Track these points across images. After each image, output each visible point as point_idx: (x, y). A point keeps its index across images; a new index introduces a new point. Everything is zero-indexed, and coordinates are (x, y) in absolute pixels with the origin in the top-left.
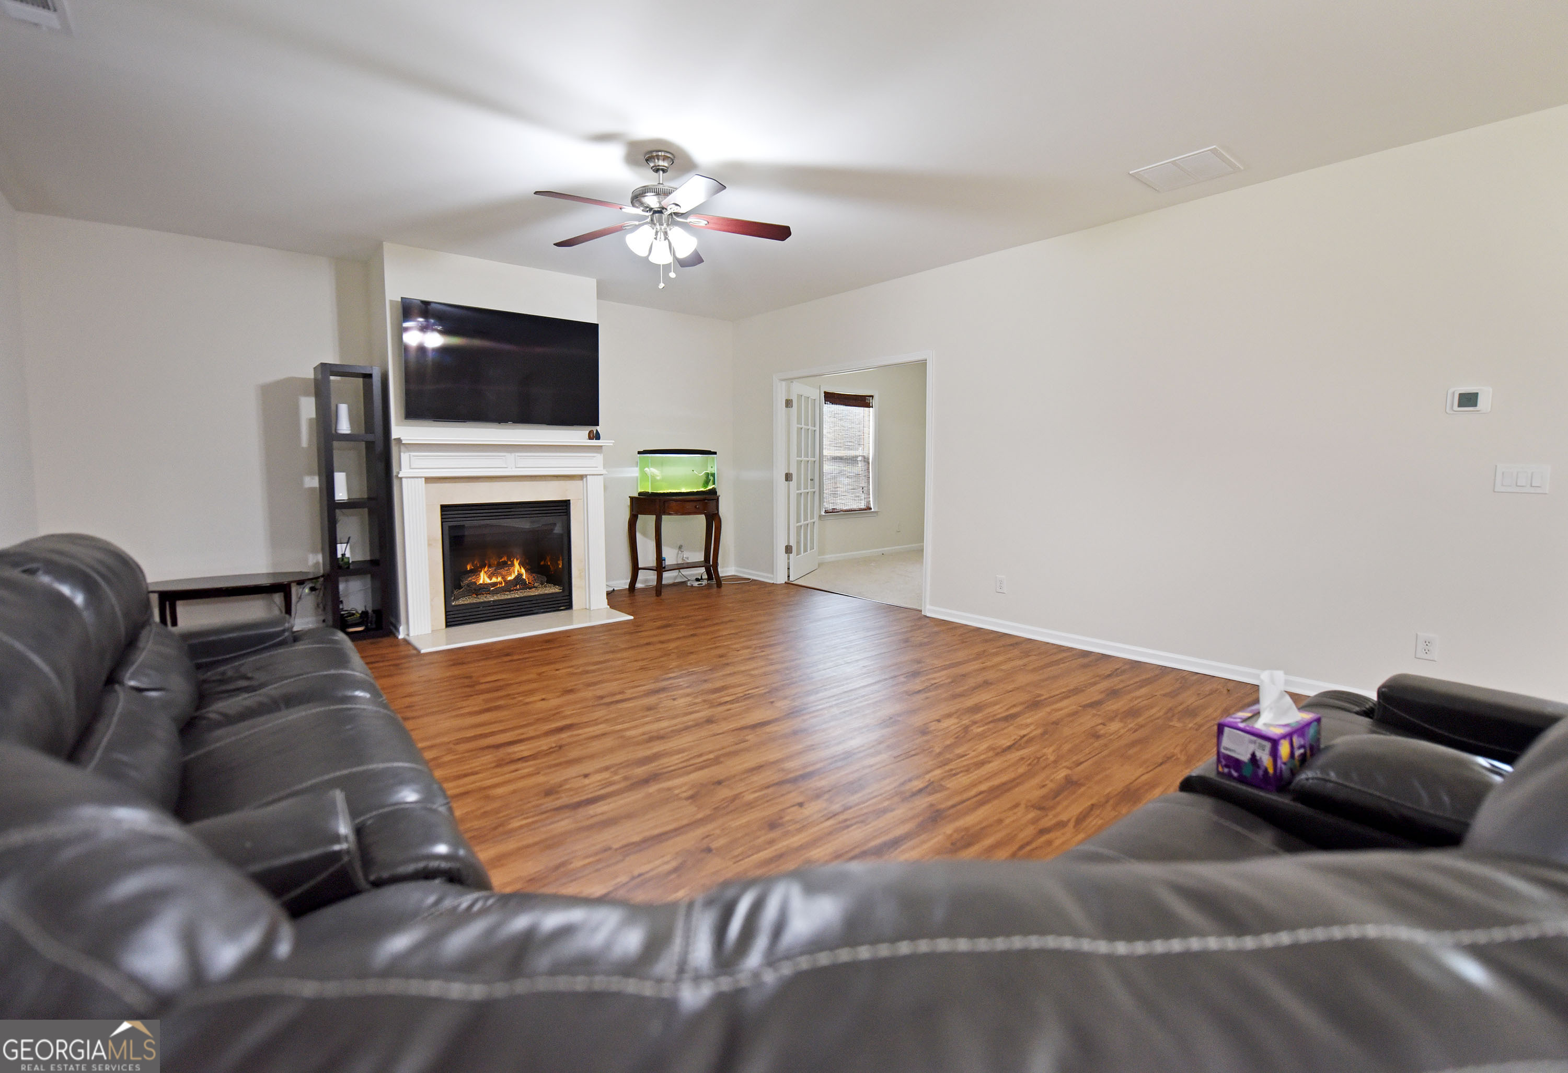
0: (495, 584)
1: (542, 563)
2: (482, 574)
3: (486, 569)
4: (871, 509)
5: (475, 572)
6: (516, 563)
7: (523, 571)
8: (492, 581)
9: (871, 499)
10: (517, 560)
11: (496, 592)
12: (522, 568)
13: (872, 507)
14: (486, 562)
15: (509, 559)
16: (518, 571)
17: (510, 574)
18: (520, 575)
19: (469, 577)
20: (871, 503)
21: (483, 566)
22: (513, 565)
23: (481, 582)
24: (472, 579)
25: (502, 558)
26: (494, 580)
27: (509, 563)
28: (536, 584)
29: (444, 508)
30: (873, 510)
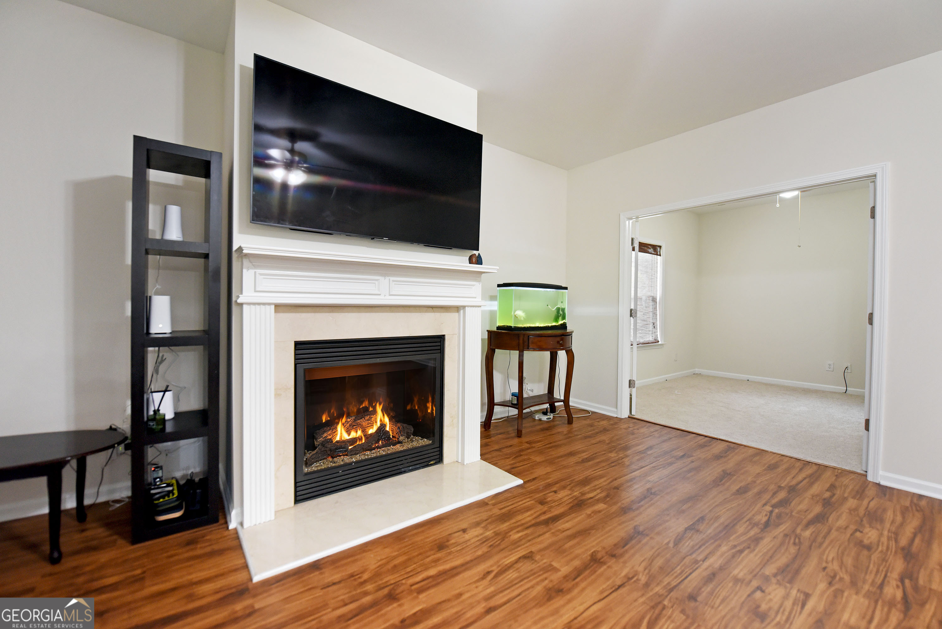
0: (353, 441)
1: (409, 407)
2: (340, 427)
3: (344, 420)
4: (658, 342)
5: (331, 424)
6: (379, 409)
7: (387, 420)
8: (351, 437)
9: (658, 333)
10: (380, 404)
11: (354, 452)
12: (386, 416)
13: (659, 340)
14: (345, 410)
15: (370, 404)
16: (381, 420)
17: (372, 426)
18: (383, 426)
19: (324, 432)
20: (659, 336)
21: (340, 416)
22: (375, 412)
23: (338, 438)
24: (327, 435)
25: (362, 403)
26: (353, 435)
27: (371, 409)
28: (401, 438)
29: (299, 346)
30: (660, 343)
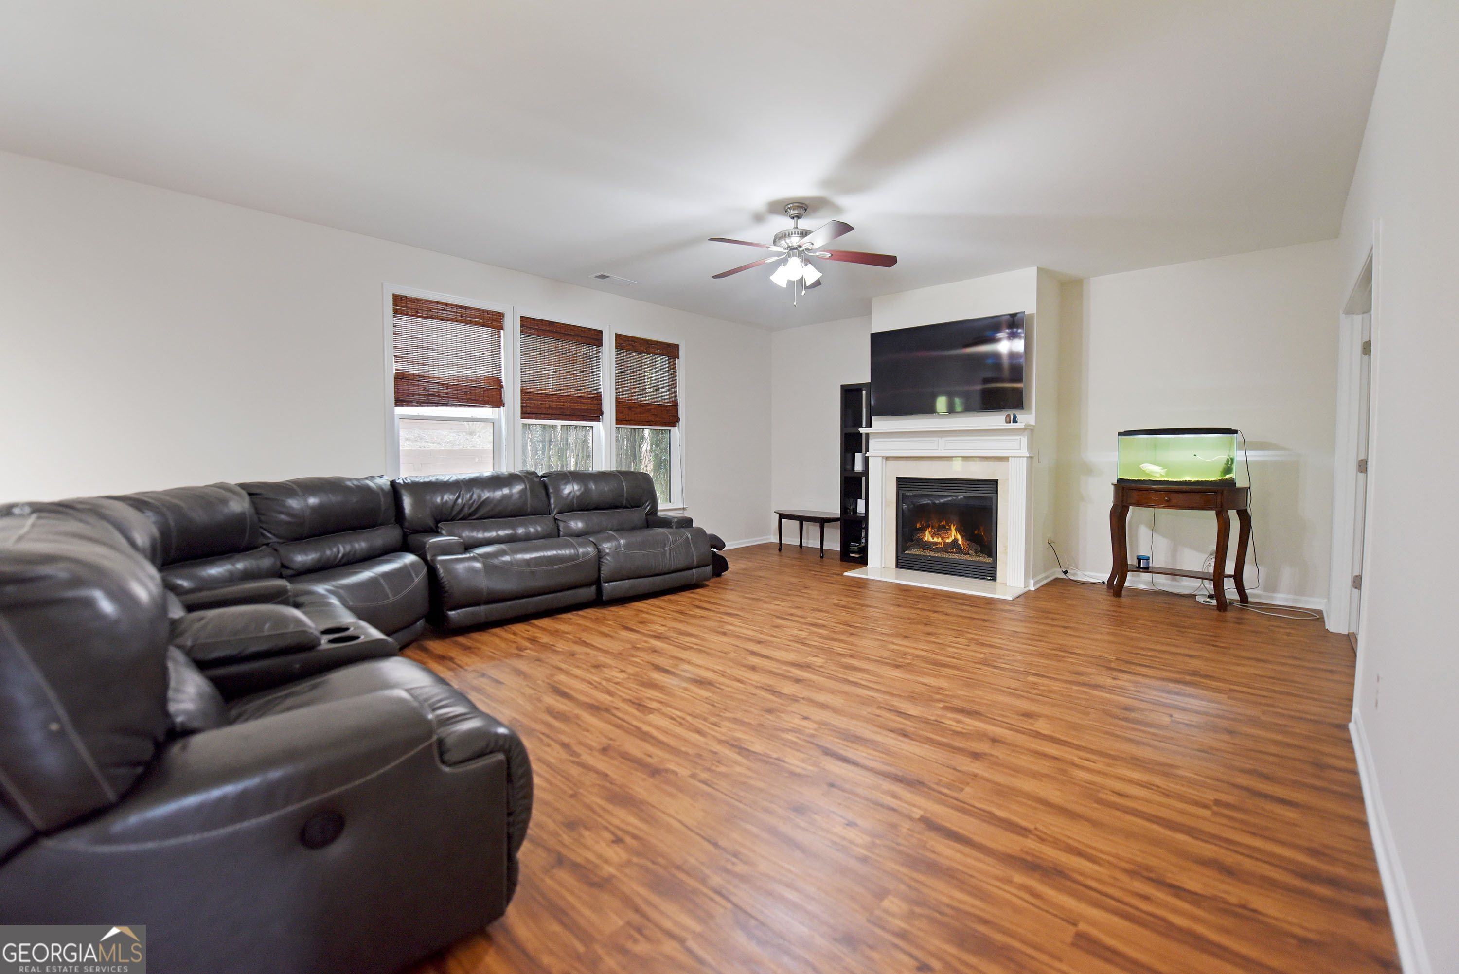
0: (936, 544)
1: (976, 532)
2: (927, 533)
3: (930, 530)
5: (922, 530)
6: (953, 528)
7: (959, 537)
8: (934, 541)
10: (954, 525)
11: (937, 550)
12: (958, 534)
14: (930, 523)
15: (947, 523)
16: (955, 536)
17: (948, 538)
18: (956, 540)
19: (918, 534)
21: (928, 527)
22: (950, 530)
23: (926, 539)
24: (920, 535)
25: (941, 522)
26: (935, 540)
27: (947, 527)
28: (971, 552)
29: (899, 480)
